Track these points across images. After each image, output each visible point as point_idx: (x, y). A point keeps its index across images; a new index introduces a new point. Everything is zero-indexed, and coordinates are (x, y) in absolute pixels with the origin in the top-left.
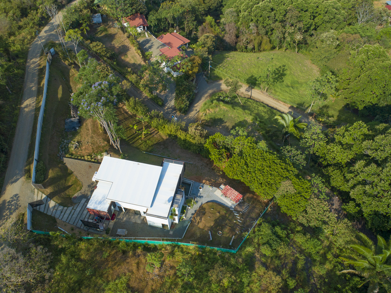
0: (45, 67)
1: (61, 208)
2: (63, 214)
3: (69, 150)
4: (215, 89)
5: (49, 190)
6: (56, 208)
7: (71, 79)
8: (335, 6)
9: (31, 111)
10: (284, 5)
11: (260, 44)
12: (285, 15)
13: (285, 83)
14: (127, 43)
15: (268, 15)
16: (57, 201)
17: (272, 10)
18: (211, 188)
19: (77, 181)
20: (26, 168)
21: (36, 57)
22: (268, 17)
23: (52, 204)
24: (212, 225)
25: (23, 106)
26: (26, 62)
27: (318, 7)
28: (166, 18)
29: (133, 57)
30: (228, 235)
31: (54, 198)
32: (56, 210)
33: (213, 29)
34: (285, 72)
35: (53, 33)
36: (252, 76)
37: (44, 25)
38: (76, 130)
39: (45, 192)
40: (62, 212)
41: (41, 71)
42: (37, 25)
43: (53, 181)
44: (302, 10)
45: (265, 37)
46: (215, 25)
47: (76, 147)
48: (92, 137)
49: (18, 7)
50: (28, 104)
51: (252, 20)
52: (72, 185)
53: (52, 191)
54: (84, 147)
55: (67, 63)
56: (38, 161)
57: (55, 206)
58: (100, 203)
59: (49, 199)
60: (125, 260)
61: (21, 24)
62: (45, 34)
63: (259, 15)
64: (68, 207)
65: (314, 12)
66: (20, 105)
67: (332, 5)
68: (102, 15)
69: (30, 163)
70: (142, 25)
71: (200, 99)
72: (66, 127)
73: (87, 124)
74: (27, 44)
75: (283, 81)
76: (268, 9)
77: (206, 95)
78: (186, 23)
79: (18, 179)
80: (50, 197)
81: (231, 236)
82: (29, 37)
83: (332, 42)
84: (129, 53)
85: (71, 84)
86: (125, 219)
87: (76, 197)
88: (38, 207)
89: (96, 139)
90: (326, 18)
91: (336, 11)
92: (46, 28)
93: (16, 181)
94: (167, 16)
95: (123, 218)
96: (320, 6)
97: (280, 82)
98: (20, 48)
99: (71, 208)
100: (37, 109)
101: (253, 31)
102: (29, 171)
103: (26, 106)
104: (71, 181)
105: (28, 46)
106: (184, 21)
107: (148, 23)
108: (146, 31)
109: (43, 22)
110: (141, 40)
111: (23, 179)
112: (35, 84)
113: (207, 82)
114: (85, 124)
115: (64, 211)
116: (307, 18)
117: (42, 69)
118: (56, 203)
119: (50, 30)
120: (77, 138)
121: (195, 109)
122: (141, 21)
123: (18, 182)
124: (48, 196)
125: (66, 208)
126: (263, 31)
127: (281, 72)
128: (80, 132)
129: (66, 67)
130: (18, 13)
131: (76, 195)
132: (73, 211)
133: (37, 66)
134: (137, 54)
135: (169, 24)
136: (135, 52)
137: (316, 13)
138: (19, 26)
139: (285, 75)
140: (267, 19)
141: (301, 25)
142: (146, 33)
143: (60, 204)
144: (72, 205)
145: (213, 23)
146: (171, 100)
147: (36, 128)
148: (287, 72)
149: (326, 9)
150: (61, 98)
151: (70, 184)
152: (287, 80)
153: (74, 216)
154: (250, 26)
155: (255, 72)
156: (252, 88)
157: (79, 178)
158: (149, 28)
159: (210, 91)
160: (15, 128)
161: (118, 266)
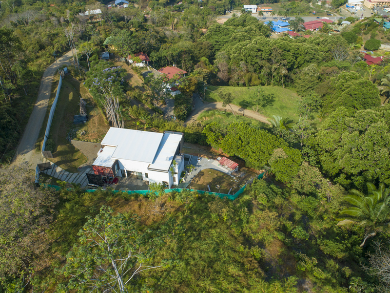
0: (58, 81)
1: (67, 173)
2: (68, 178)
3: (76, 136)
4: (211, 108)
5: (57, 159)
6: (62, 173)
7: (81, 89)
8: (314, 48)
9: (44, 107)
10: (269, 46)
11: (250, 80)
12: (270, 54)
13: (274, 107)
14: (131, 72)
15: (255, 54)
16: (63, 168)
17: (259, 50)
18: (209, 160)
19: (82, 156)
20: (37, 144)
21: (51, 76)
22: (256, 56)
23: (59, 169)
24: (210, 181)
25: (36, 105)
26: (42, 77)
27: (298, 49)
28: (165, 57)
29: (136, 82)
30: (225, 188)
31: (62, 165)
32: (63, 175)
33: (208, 67)
34: (274, 99)
35: (66, 61)
36: (244, 101)
37: (59, 57)
38: (83, 123)
39: (53, 161)
40: (67, 176)
41: (55, 84)
42: (53, 56)
43: (60, 154)
44: (285, 50)
45: (254, 74)
46: (209, 65)
47: (83, 134)
48: (98, 128)
49: (37, 42)
50: (42, 103)
51: (242, 60)
52: (78, 159)
53: (59, 160)
54: (90, 135)
55: (78, 78)
56: (48, 138)
57: (61, 171)
58: (105, 161)
59: (56, 166)
60: (128, 203)
61: (38, 54)
62: (59, 62)
63: (248, 54)
64: (73, 173)
65: (296, 53)
66: (35, 104)
67: (311, 48)
68: (110, 54)
69: (41, 141)
70: (145, 60)
71: (197, 113)
72: (74, 120)
73: (93, 120)
74: (43, 68)
75: (273, 105)
76: (255, 49)
77: (203, 111)
78: (183, 62)
79: (29, 151)
80: (58, 164)
81: (229, 188)
82: (45, 63)
83: (314, 74)
84: (132, 79)
85: (81, 93)
86: (127, 183)
87: (81, 168)
88: (46, 171)
89: (101, 129)
90: (307, 58)
91: (315, 52)
92: (61, 59)
93: (26, 153)
94: (166, 55)
95: (126, 182)
96: (300, 48)
97: (270, 106)
98: (36, 69)
99: (76, 174)
100: (49, 106)
101: (243, 69)
102: (39, 146)
103: (40, 105)
104: (77, 156)
105: (44, 69)
106: (181, 60)
107: (150, 59)
108: (148, 66)
109: (58, 54)
110: (143, 72)
111: (33, 151)
112: (49, 91)
113: (203, 102)
114: (92, 120)
115: (69, 176)
116: (290, 57)
117: (55, 82)
118: (63, 169)
119: (64, 60)
120: (85, 128)
121: (193, 119)
122: (144, 57)
123: (28, 153)
124: (55, 164)
125: (71, 174)
126: (251, 69)
127: (270, 99)
128: (88, 124)
129: (77, 82)
130: (37, 47)
131: (81, 166)
132: (78, 176)
133: (51, 81)
134: (139, 79)
135: (168, 61)
136: (138, 78)
137: (298, 54)
138: (37, 56)
139: (274, 101)
140: (255, 58)
141: (285, 62)
142: (148, 67)
143: (66, 170)
144: (77, 172)
145: (207, 62)
146: (170, 111)
147: (48, 118)
148: (277, 99)
149: (306, 51)
150: (71, 100)
151: (76, 158)
152: (276, 105)
153: (79, 180)
154: (240, 64)
155: (247, 98)
156: (244, 109)
157: (85, 154)
158: (151, 63)
159: (206, 109)
160: (28, 118)
161: (120, 208)
